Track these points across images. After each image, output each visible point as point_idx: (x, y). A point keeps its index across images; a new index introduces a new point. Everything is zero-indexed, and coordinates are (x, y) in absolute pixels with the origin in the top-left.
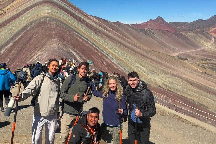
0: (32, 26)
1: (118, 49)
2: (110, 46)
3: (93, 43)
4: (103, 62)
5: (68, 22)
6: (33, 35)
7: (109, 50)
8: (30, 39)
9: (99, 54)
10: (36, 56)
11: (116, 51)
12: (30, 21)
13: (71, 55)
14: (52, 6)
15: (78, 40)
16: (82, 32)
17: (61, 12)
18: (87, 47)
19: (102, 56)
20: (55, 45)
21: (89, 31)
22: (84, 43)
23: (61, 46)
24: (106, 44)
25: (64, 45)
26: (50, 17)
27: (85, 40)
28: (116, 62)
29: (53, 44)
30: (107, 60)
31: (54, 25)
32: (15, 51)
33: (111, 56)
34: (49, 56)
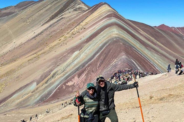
0: (109, 43)
1: (161, 60)
2: (156, 58)
3: (145, 56)
4: (151, 68)
5: (129, 41)
6: (111, 49)
7: (155, 61)
8: (109, 51)
9: (149, 63)
10: (114, 62)
11: (160, 62)
12: (107, 40)
13: (132, 63)
14: (118, 28)
15: (136, 54)
16: (138, 48)
17: (124, 32)
18: (141, 59)
19: (151, 65)
20: (124, 56)
21: (142, 47)
22: (140, 56)
23: (127, 57)
24: (153, 56)
25: (128, 57)
26: (118, 37)
27: (140, 53)
28: (159, 69)
29: (123, 56)
30: (154, 68)
31: (121, 44)
32: (102, 58)
33: (156, 65)
34: (122, 63)
